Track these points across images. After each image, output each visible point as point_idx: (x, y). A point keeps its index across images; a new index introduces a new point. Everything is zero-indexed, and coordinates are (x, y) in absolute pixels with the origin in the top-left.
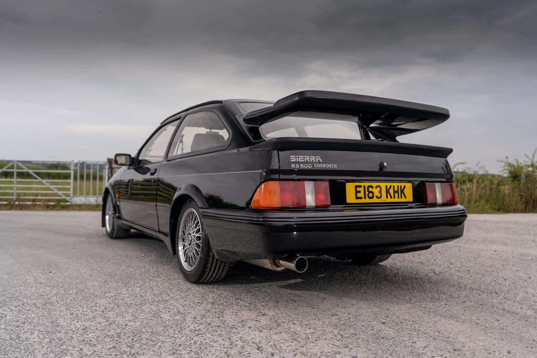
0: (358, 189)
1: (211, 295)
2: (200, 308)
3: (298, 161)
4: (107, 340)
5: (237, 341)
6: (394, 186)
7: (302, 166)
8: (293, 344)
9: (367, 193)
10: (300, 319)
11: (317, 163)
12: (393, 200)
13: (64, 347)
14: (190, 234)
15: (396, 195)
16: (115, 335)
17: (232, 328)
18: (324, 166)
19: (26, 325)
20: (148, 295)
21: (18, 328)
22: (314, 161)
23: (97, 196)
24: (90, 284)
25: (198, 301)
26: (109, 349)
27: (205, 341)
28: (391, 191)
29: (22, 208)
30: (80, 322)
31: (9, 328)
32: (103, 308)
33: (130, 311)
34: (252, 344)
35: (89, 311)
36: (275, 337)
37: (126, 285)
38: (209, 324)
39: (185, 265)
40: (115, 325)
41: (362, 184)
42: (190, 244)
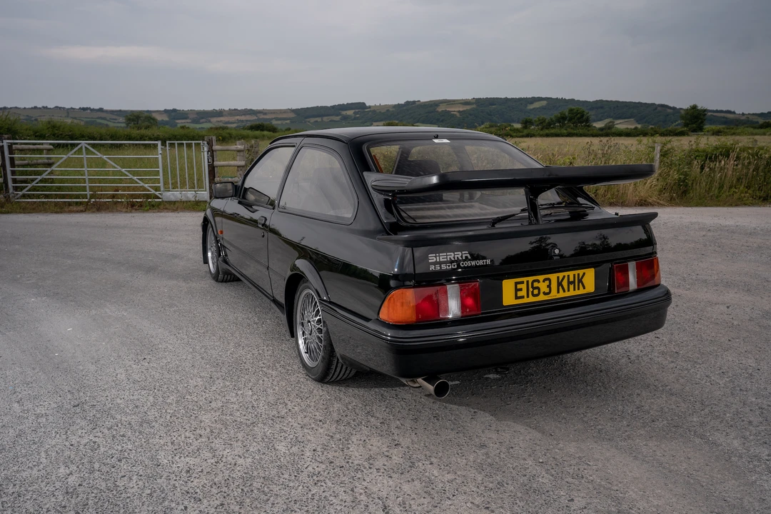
0: (519, 286)
1: (337, 405)
2: (321, 431)
3: (438, 260)
4: (214, 491)
5: (361, 494)
6: (568, 276)
7: (444, 267)
8: (426, 501)
9: (531, 289)
10: (440, 454)
11: (464, 261)
12: (567, 294)
13: (166, 503)
14: (309, 322)
15: (572, 287)
16: (223, 482)
17: (357, 470)
18: (473, 263)
19: (122, 465)
20: (261, 405)
21: (113, 470)
22: (461, 258)
23: (196, 189)
24: (192, 383)
25: (321, 418)
26: (216, 508)
27: (324, 495)
28: (565, 283)
29: (99, 208)
30: (182, 458)
31: (105, 469)
32: (208, 430)
33: (240, 435)
34: (377, 500)
35: (192, 437)
36: (406, 487)
37: (235, 385)
38: (332, 462)
39: (305, 356)
40: (222, 464)
41: (525, 279)
42: (310, 334)
